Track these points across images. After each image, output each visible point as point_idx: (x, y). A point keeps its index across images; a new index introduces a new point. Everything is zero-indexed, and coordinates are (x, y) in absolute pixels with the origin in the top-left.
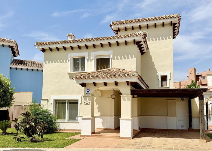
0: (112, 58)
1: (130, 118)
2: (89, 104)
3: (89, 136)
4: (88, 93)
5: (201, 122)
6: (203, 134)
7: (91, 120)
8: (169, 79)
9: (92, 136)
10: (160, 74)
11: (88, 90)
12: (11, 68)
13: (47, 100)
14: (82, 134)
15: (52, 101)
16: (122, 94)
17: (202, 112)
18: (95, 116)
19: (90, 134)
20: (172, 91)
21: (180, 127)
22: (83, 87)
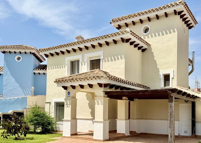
0: (102, 59)
1: (102, 120)
2: (69, 106)
3: (68, 137)
4: (69, 95)
5: (170, 127)
6: (171, 140)
7: (70, 122)
8: (172, 78)
9: (70, 137)
10: (163, 72)
11: (69, 93)
12: (34, 73)
13: (50, 103)
14: (63, 135)
15: (53, 104)
16: (96, 96)
17: (171, 115)
18: (77, 118)
19: (69, 135)
20: (142, 93)
21: (184, 133)
22: (65, 90)
